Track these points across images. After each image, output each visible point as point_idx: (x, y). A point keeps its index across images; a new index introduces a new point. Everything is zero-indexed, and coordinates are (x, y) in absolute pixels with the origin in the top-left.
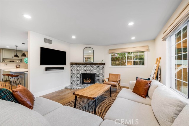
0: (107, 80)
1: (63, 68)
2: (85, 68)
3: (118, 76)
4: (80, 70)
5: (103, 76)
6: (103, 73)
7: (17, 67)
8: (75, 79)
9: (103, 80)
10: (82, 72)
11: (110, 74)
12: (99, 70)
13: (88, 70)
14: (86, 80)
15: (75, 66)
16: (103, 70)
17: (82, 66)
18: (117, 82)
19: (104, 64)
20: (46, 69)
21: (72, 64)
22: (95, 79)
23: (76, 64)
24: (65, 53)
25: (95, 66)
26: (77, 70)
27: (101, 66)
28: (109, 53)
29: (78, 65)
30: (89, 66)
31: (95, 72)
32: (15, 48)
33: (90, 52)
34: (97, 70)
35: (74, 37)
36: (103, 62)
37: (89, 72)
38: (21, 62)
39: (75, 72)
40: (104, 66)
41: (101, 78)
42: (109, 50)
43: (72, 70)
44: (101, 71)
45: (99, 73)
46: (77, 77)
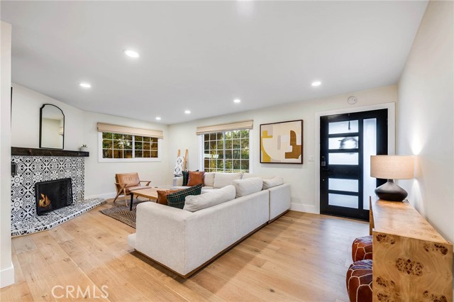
4: (32, 172)
5: (83, 184)
6: (83, 177)
8: (17, 204)
9: (83, 193)
10: (38, 178)
12: (76, 169)
13: (54, 171)
17: (38, 159)
19: (87, 154)
25: (68, 159)
26: (24, 173)
27: (79, 159)
28: (98, 131)
30: (55, 159)
31: (67, 175)
34: (71, 169)
37: (55, 176)
40: (87, 159)
41: (79, 189)
42: (98, 123)
44: (79, 173)
45: (76, 178)
46: (24, 195)
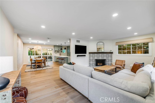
0: (114, 64)
1: (85, 56)
2: (98, 56)
3: (123, 61)
5: (111, 61)
6: (111, 59)
7: (60, 55)
8: (91, 62)
9: (111, 64)
10: (96, 58)
11: (116, 60)
12: (108, 57)
13: (100, 57)
14: (99, 64)
15: (91, 54)
16: (111, 57)
17: (96, 54)
18: (122, 65)
19: (112, 53)
20: (78, 56)
21: (90, 53)
22: (105, 63)
23: (92, 53)
24: (86, 47)
25: (105, 54)
26: (93, 57)
27: (110, 54)
28: (116, 45)
29: (94, 53)
30: (100, 54)
31: (105, 58)
32: (61, 45)
33: (101, 44)
34: (106, 57)
35: (91, 38)
36: (111, 52)
37: (100, 58)
38: (61, 52)
39: (91, 58)
40: (112, 54)
41: (110, 63)
42: (116, 43)
43: (90, 57)
44: (110, 58)
45: (108, 59)
46: (93, 61)
